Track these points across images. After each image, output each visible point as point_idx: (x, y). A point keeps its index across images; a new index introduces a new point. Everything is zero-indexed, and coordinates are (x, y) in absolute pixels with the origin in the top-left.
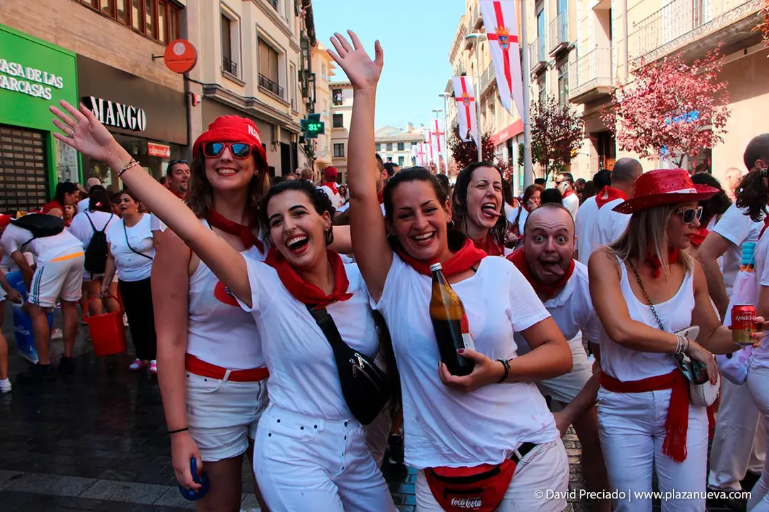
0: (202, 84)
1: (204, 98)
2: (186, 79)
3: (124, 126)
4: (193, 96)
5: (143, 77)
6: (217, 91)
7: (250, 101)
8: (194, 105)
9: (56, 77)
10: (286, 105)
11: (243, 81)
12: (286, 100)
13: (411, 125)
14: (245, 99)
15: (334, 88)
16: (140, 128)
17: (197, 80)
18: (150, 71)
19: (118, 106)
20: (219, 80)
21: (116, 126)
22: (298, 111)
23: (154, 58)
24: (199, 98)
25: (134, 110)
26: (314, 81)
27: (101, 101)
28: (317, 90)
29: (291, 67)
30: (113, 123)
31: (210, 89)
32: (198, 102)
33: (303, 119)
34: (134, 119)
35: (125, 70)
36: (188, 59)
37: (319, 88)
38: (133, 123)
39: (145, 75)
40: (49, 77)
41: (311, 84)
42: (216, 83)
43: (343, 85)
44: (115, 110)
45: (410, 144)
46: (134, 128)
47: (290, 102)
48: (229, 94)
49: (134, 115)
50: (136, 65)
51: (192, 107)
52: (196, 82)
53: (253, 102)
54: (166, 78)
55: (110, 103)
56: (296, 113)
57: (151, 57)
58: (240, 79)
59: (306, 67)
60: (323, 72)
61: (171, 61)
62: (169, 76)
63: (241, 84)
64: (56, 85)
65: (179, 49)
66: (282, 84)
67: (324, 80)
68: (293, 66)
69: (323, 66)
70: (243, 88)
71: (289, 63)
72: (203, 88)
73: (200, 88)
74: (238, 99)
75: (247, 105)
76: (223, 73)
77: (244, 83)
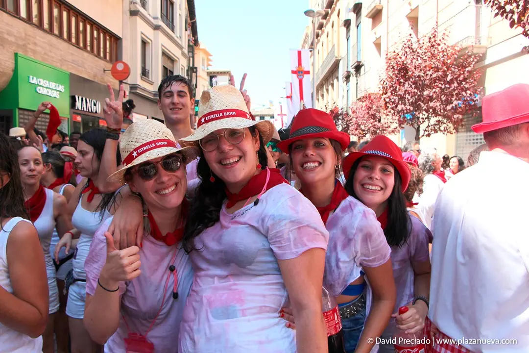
0: (129, 84)
1: (130, 93)
2: (121, 82)
3: (90, 111)
5: (99, 82)
6: (138, 89)
9: (61, 85)
11: (153, 81)
13: (271, 102)
14: (153, 93)
15: (211, 75)
18: (103, 78)
19: (88, 100)
20: (139, 82)
21: (86, 111)
23: (104, 70)
25: (95, 102)
26: (196, 72)
27: (80, 98)
28: (198, 78)
29: (182, 69)
30: (85, 110)
31: (134, 87)
34: (95, 107)
36: (125, 73)
37: (200, 76)
38: (94, 109)
39: (100, 81)
40: (59, 86)
41: (194, 74)
42: (137, 84)
43: (218, 73)
44: (86, 102)
45: (270, 117)
46: (95, 112)
48: (144, 90)
49: (95, 105)
50: (95, 76)
52: (126, 83)
55: (84, 99)
57: (103, 70)
58: (151, 80)
59: (191, 65)
60: (203, 65)
61: (115, 73)
62: (111, 80)
64: (61, 90)
65: (120, 67)
67: (203, 70)
68: (183, 68)
69: (203, 60)
70: (152, 86)
71: (181, 67)
73: (128, 86)
74: (150, 93)
75: (154, 97)
76: (141, 77)
77: (153, 83)
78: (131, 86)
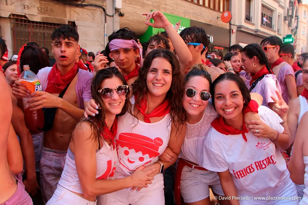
0: (237, 26)
1: (237, 30)
2: (230, 24)
4: (232, 30)
5: (213, 25)
6: (242, 28)
7: (257, 31)
8: (232, 33)
9: (183, 27)
10: (275, 32)
11: (255, 23)
12: (275, 30)
14: (255, 30)
16: (211, 42)
17: (235, 24)
18: (216, 22)
20: (244, 24)
22: (281, 34)
23: (218, 18)
24: (235, 31)
25: (209, 36)
26: (298, 19)
28: (299, 23)
31: (239, 27)
32: (235, 32)
33: (284, 36)
35: (207, 23)
36: (229, 18)
37: (300, 21)
39: (215, 24)
40: (181, 27)
42: (242, 25)
47: (277, 30)
48: (247, 28)
50: (211, 21)
51: (231, 34)
52: (234, 25)
53: (258, 31)
54: (222, 24)
56: (280, 35)
58: (253, 23)
60: (304, 14)
61: (223, 19)
63: (253, 25)
65: (226, 14)
66: (273, 23)
68: (280, 15)
70: (254, 26)
71: (278, 14)
72: (237, 27)
73: (236, 27)
74: (252, 30)
75: (255, 33)
76: (245, 21)
77: (255, 24)
78: (238, 26)
